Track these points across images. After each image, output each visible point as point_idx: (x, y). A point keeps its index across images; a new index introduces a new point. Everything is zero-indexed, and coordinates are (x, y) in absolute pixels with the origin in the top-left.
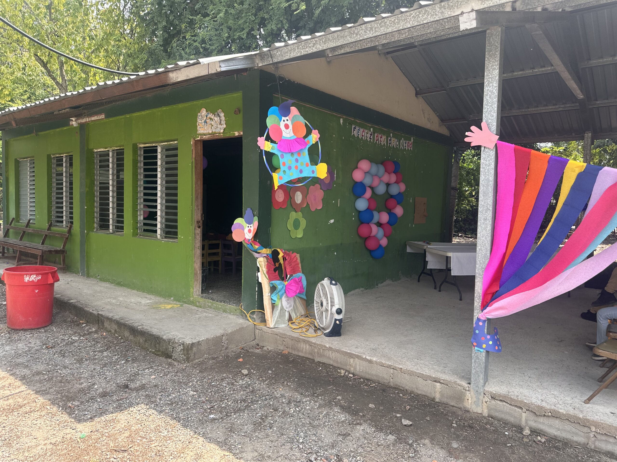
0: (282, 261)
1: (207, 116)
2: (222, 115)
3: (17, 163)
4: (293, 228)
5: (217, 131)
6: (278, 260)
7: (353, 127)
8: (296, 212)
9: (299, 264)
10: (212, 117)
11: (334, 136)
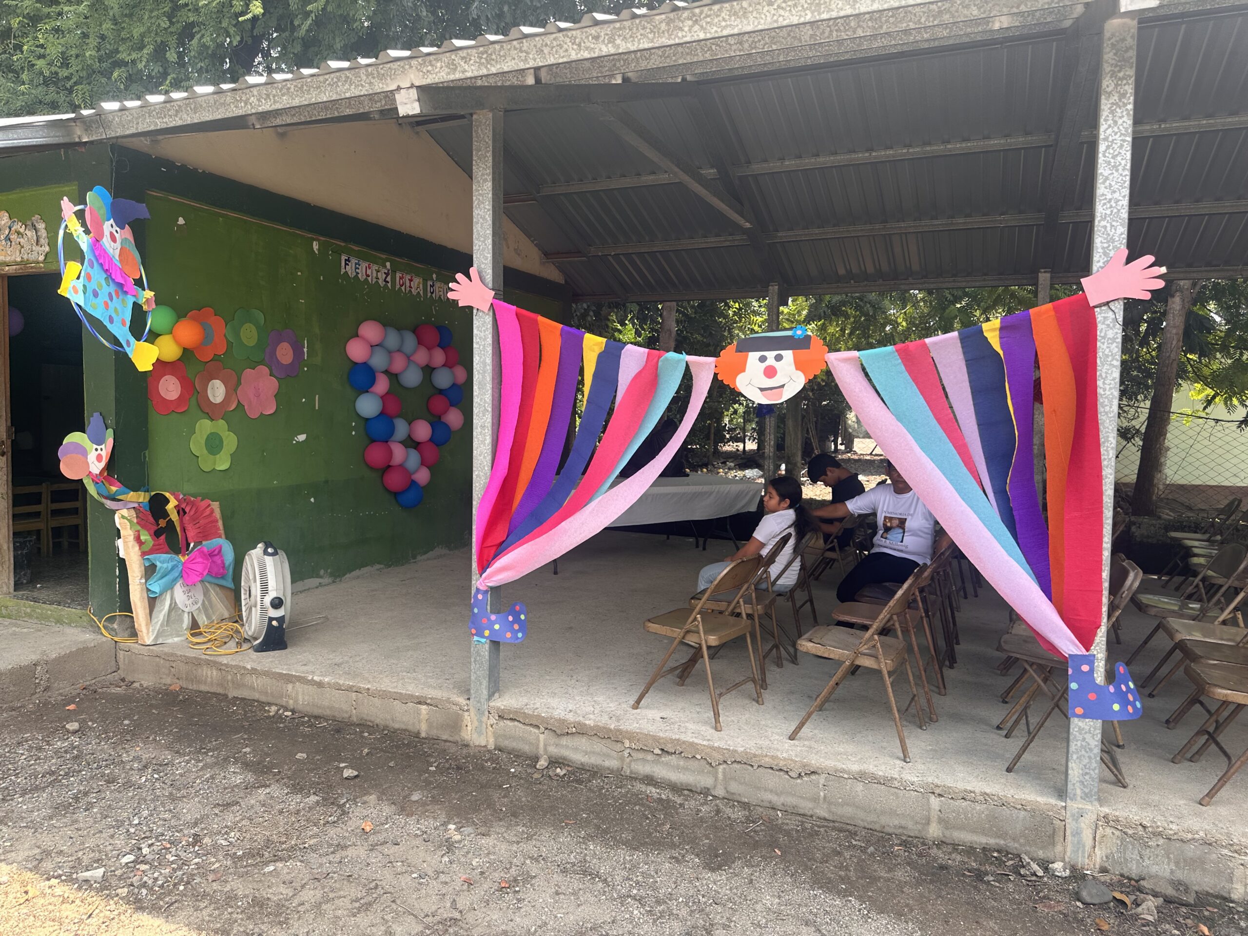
0: (174, 516)
1: (10, 228)
2: (41, 226)
4: (205, 452)
5: (33, 257)
7: (344, 258)
8: (212, 420)
9: (217, 521)
10: (22, 230)
11: (299, 273)
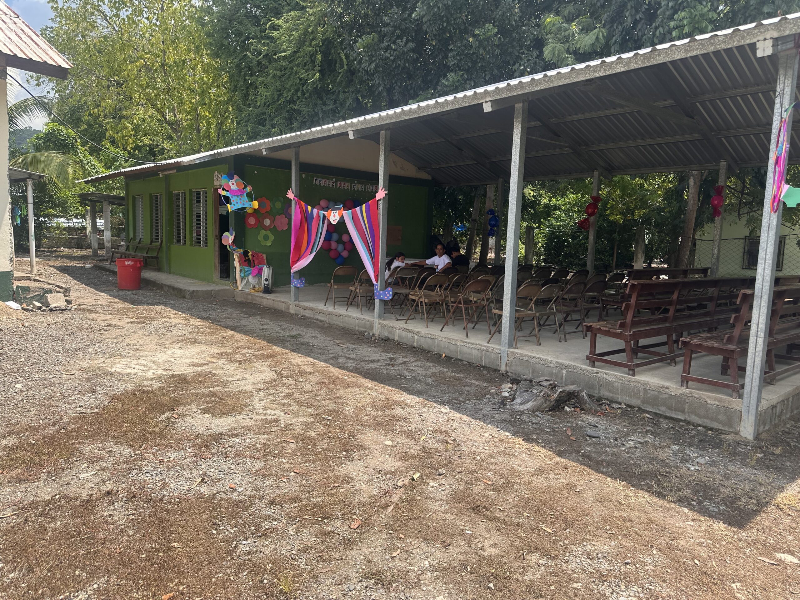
0: (250, 257)
1: (217, 176)
3: (134, 199)
4: (263, 240)
5: (221, 184)
6: (248, 256)
8: (265, 230)
9: (264, 260)
